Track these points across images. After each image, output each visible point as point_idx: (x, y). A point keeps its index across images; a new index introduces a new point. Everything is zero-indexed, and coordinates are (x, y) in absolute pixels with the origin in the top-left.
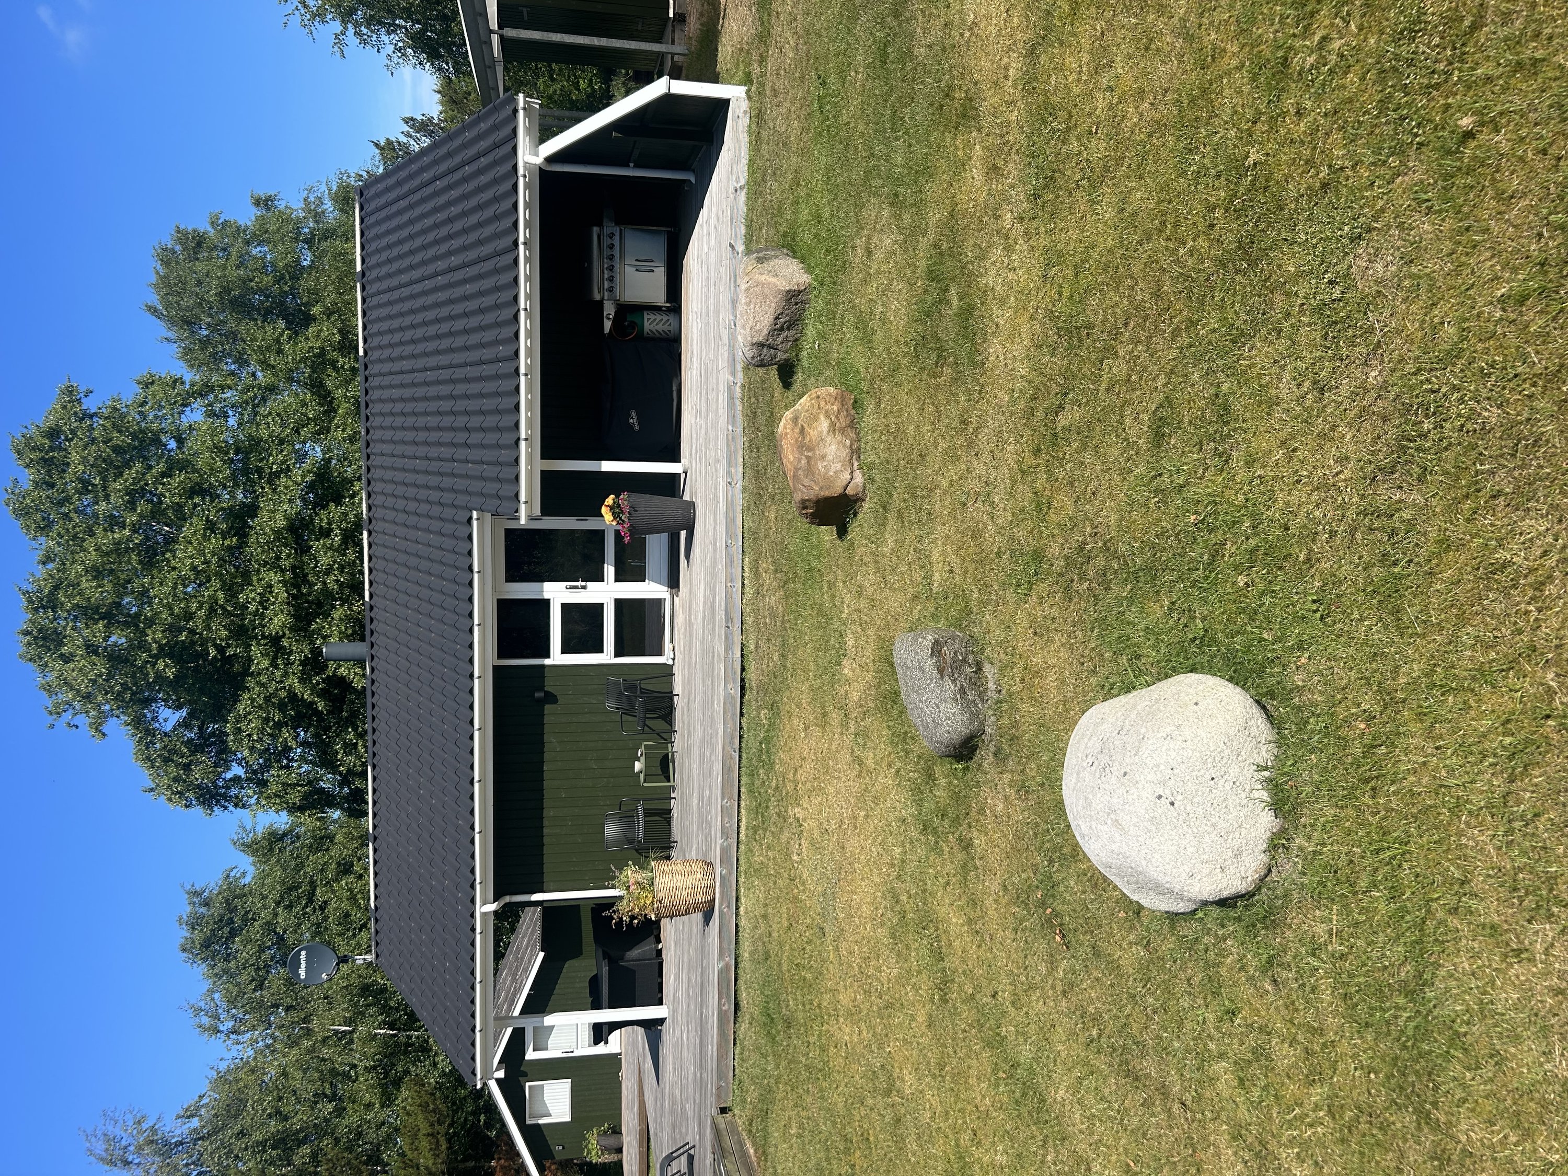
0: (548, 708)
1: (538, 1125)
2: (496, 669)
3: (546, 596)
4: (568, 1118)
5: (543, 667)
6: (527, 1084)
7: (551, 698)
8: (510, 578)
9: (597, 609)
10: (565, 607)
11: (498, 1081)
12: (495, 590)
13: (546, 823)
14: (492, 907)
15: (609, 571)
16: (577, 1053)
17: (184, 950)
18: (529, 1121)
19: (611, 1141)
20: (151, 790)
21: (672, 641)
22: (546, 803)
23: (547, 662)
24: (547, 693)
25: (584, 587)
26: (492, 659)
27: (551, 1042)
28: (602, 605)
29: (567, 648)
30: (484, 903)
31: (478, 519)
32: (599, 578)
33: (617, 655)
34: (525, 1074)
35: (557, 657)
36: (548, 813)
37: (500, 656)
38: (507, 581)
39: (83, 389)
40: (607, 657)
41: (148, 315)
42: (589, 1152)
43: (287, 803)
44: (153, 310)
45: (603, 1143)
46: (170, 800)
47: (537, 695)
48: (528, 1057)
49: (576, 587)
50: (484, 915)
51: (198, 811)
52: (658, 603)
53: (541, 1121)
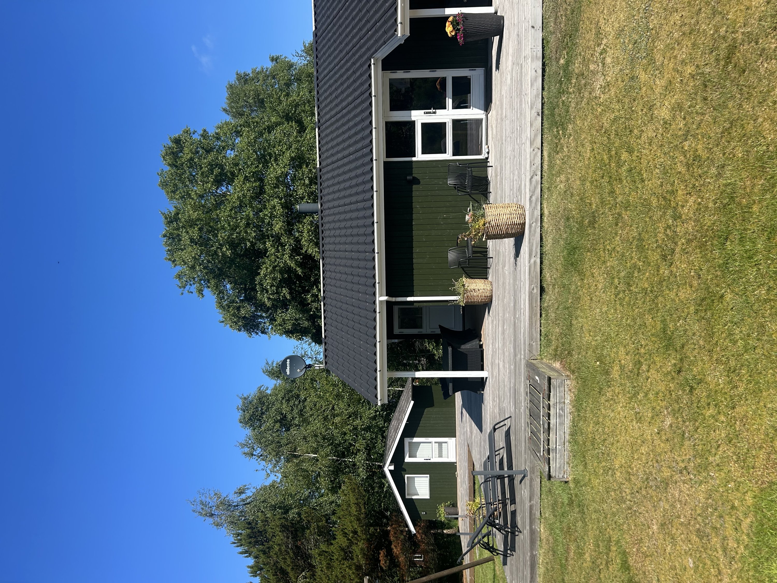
0: (414, 186)
1: (412, 499)
2: (385, 163)
3: (413, 119)
4: (428, 497)
5: (412, 162)
6: (406, 476)
7: (416, 181)
8: (392, 109)
9: (443, 125)
10: (424, 125)
11: (390, 471)
12: (384, 116)
13: (415, 256)
14: (385, 298)
15: (449, 102)
16: (432, 460)
17: (241, 422)
18: (407, 497)
19: (452, 510)
20: (223, 322)
21: (487, 144)
22: (415, 244)
23: (414, 159)
24: (414, 178)
25: (435, 113)
26: (383, 157)
27: (418, 454)
28: (446, 123)
29: (424, 152)
30: (381, 295)
31: (374, 64)
32: (443, 107)
33: (453, 155)
34: (405, 470)
35: (420, 156)
36: (416, 250)
37: (387, 157)
38: (391, 110)
39: (192, 130)
40: (448, 156)
41: (224, 113)
42: (440, 516)
43: (285, 329)
44: (225, 110)
45: (447, 511)
46: (231, 326)
47: (408, 178)
48: (406, 461)
49: (430, 113)
50: (381, 302)
51: (244, 334)
52: (479, 122)
53: (414, 497)
